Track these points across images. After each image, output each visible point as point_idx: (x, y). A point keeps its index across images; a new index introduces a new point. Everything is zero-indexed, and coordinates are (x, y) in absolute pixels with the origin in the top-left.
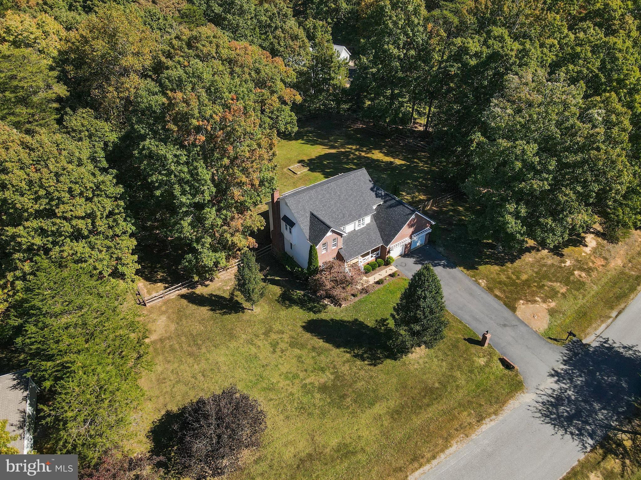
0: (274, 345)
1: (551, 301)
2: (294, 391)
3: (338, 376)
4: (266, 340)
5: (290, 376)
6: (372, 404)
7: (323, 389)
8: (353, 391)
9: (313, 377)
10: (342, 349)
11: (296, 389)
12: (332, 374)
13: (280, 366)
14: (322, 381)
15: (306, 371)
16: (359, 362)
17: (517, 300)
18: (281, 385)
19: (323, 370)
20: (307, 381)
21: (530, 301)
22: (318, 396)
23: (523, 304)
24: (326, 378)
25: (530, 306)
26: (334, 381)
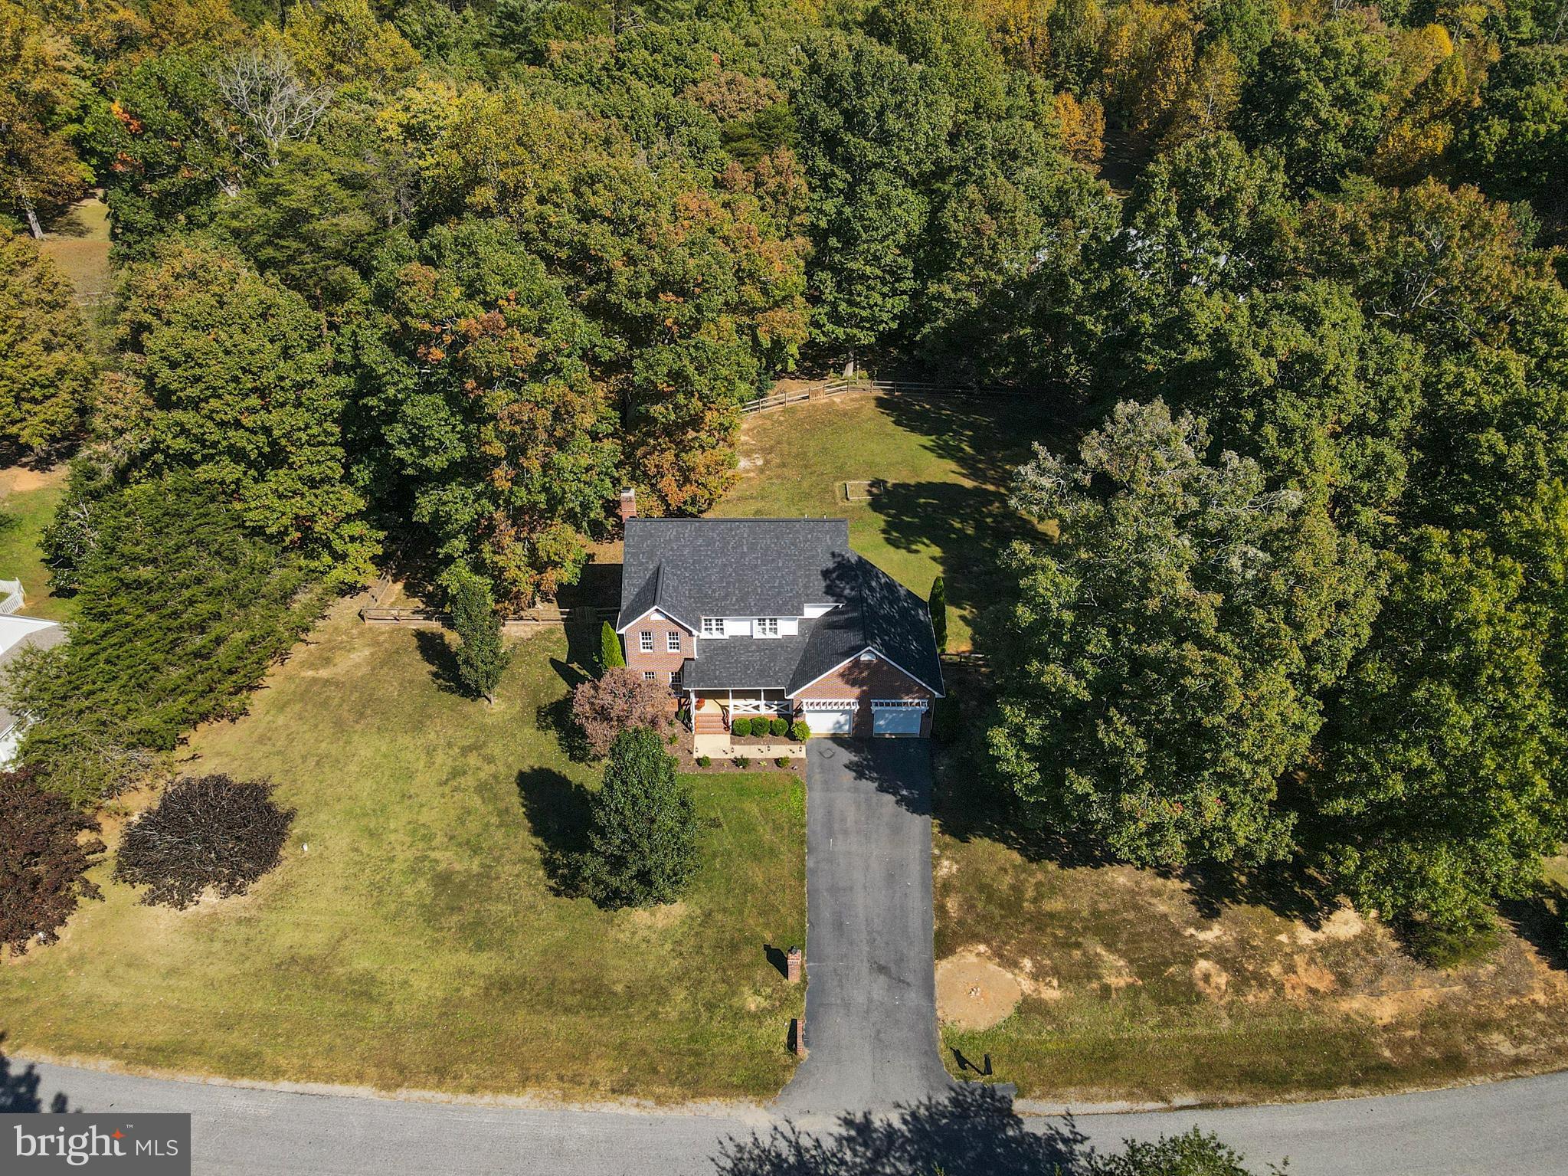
0: (456, 773)
1: (1055, 983)
2: (401, 857)
3: (486, 875)
4: (455, 760)
5: (423, 831)
6: (480, 947)
7: (443, 880)
8: (478, 911)
9: (448, 854)
10: (538, 841)
11: (404, 856)
12: (482, 865)
13: (424, 809)
14: (457, 867)
15: (451, 838)
16: (539, 875)
17: (976, 938)
18: (393, 837)
19: (476, 850)
20: (433, 855)
21: (1001, 956)
22: (422, 884)
23: (978, 954)
24: (465, 865)
25: (992, 967)
26: (470, 876)
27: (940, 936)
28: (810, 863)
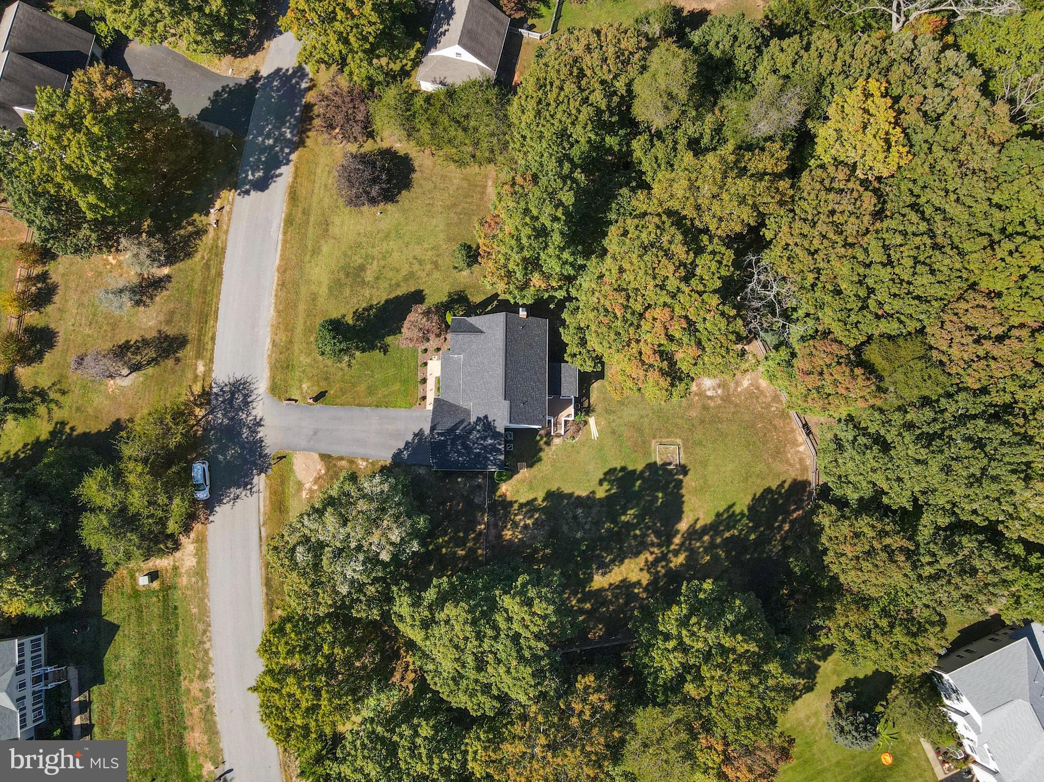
0: (421, 262)
1: (308, 496)
2: (374, 250)
3: (364, 283)
4: (429, 259)
5: (387, 255)
6: (330, 288)
7: (362, 268)
8: (346, 284)
9: (375, 268)
10: (382, 302)
11: (375, 252)
12: (369, 281)
13: (400, 254)
14: (368, 272)
15: (384, 267)
16: (364, 305)
17: (328, 470)
18: (385, 245)
19: (377, 278)
20: (375, 262)
21: (319, 478)
22: (360, 261)
23: (320, 470)
24: (369, 276)
25: (315, 474)
26: (363, 278)
27: (330, 456)
28: (366, 409)
